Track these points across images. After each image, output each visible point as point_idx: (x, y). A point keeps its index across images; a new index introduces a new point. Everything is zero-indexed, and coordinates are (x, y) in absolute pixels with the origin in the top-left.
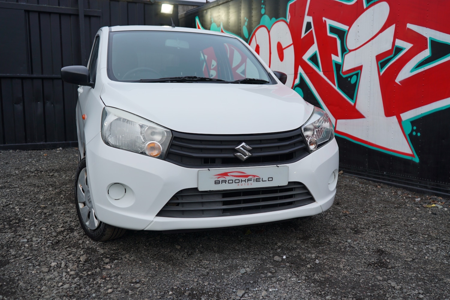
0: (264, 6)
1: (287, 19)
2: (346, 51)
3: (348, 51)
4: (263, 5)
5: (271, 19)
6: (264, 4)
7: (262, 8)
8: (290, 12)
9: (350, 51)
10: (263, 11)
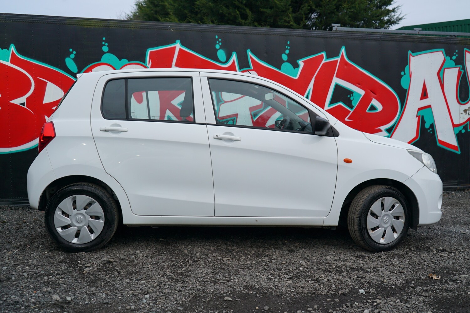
0: (107, 44)
1: (146, 64)
2: (221, 101)
3: (223, 102)
4: (105, 43)
5: (120, 60)
6: (105, 41)
7: (104, 45)
8: (150, 58)
9: (226, 102)
10: (105, 49)
